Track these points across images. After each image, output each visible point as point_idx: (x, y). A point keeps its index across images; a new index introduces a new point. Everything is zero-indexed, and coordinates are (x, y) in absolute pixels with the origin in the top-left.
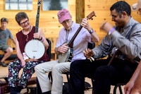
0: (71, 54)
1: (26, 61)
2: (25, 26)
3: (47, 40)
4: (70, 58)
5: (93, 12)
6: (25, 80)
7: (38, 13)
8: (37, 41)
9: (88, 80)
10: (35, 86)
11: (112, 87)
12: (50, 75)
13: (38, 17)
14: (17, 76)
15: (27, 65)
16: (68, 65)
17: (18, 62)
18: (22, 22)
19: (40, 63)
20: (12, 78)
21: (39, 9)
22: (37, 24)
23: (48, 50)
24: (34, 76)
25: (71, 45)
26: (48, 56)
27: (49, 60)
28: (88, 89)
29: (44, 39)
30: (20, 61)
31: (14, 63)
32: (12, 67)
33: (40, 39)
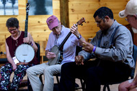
0: (61, 57)
1: (17, 65)
3: (36, 44)
4: (60, 61)
5: (83, 19)
6: (17, 83)
7: (27, 19)
13: (27, 23)
15: (18, 69)
16: (59, 67)
17: (9, 66)
20: (4, 82)
22: (26, 29)
24: (25, 78)
25: (61, 48)
30: (11, 65)
31: (6, 67)
33: (30, 44)
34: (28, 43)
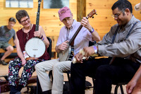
0: (71, 53)
1: (27, 60)
2: (26, 24)
3: (48, 38)
4: (71, 57)
5: (94, 11)
6: (25, 78)
7: (39, 11)
8: (37, 39)
9: (89, 79)
10: (35, 84)
11: (114, 87)
12: (51, 74)
13: (38, 15)
14: (17, 75)
16: (68, 63)
17: (18, 60)
18: (23, 20)
19: (40, 61)
20: (12, 77)
21: (39, 7)
22: (38, 22)
23: (48, 49)
24: (34, 74)
25: (71, 43)
26: (48, 55)
27: (50, 59)
28: (89, 88)
29: (45, 37)
30: (20, 59)
31: (14, 62)
32: (12, 66)
33: (41, 38)
34: (38, 37)
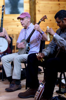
7: (2, 18)
13: (2, 21)
21: (3, 14)
